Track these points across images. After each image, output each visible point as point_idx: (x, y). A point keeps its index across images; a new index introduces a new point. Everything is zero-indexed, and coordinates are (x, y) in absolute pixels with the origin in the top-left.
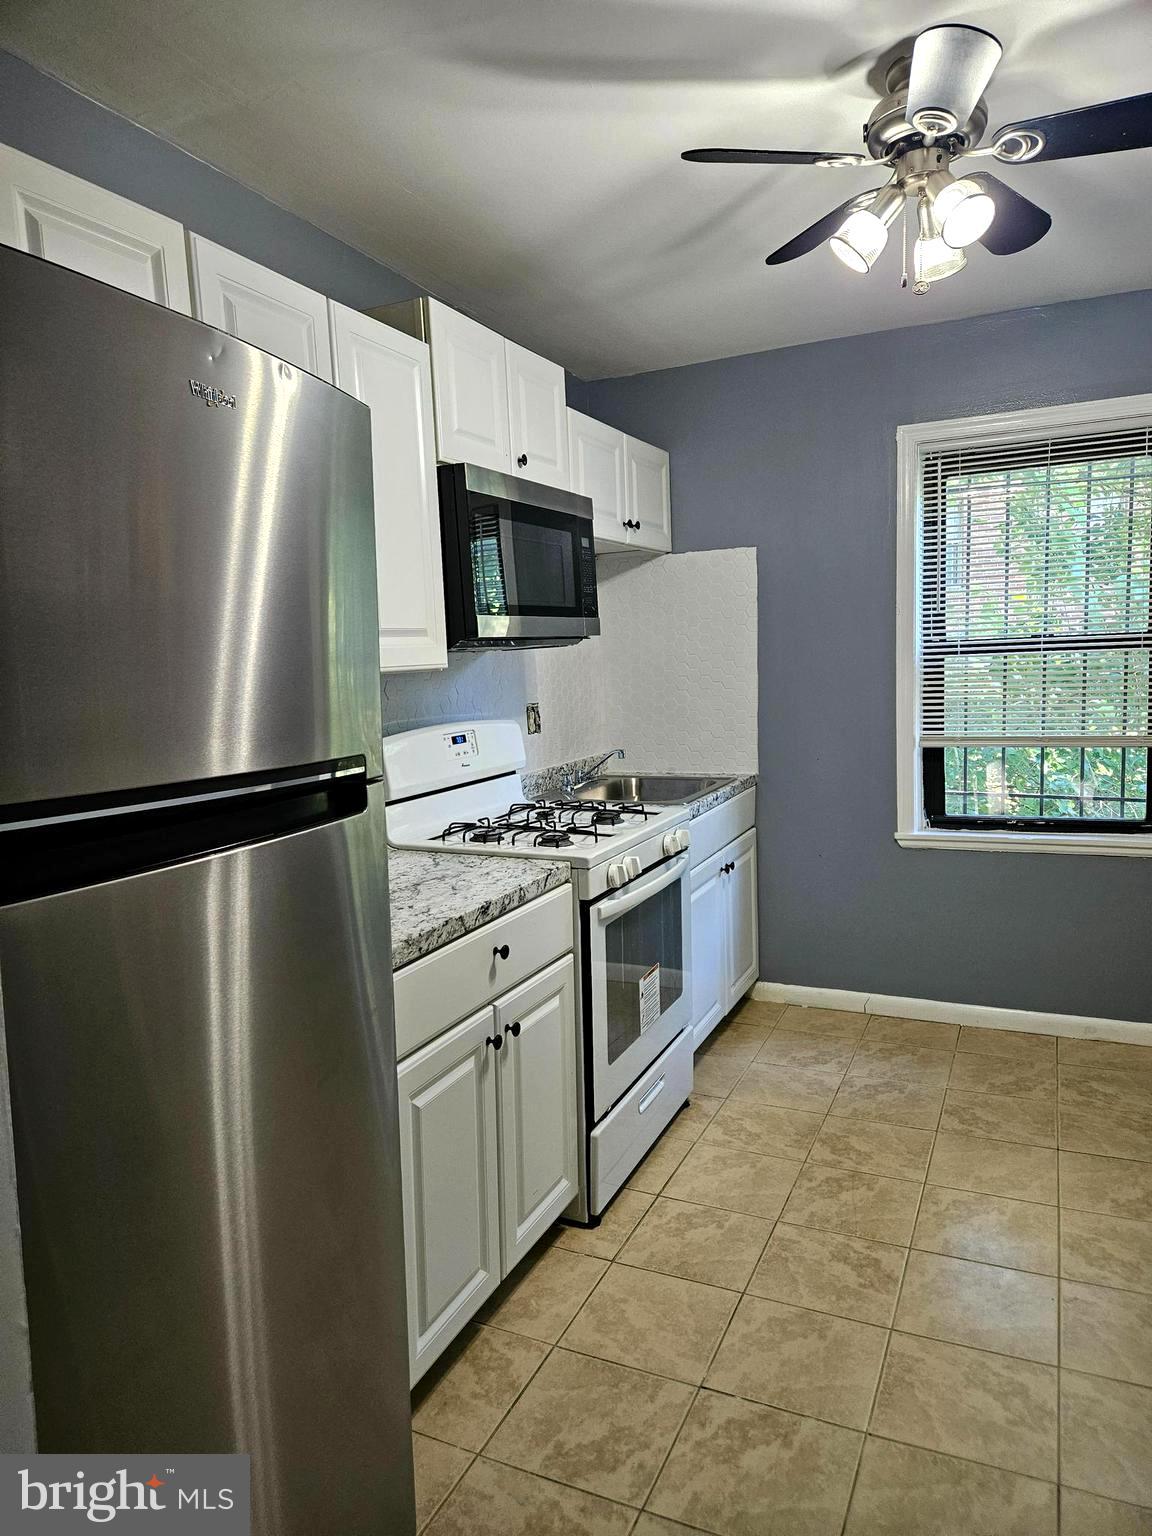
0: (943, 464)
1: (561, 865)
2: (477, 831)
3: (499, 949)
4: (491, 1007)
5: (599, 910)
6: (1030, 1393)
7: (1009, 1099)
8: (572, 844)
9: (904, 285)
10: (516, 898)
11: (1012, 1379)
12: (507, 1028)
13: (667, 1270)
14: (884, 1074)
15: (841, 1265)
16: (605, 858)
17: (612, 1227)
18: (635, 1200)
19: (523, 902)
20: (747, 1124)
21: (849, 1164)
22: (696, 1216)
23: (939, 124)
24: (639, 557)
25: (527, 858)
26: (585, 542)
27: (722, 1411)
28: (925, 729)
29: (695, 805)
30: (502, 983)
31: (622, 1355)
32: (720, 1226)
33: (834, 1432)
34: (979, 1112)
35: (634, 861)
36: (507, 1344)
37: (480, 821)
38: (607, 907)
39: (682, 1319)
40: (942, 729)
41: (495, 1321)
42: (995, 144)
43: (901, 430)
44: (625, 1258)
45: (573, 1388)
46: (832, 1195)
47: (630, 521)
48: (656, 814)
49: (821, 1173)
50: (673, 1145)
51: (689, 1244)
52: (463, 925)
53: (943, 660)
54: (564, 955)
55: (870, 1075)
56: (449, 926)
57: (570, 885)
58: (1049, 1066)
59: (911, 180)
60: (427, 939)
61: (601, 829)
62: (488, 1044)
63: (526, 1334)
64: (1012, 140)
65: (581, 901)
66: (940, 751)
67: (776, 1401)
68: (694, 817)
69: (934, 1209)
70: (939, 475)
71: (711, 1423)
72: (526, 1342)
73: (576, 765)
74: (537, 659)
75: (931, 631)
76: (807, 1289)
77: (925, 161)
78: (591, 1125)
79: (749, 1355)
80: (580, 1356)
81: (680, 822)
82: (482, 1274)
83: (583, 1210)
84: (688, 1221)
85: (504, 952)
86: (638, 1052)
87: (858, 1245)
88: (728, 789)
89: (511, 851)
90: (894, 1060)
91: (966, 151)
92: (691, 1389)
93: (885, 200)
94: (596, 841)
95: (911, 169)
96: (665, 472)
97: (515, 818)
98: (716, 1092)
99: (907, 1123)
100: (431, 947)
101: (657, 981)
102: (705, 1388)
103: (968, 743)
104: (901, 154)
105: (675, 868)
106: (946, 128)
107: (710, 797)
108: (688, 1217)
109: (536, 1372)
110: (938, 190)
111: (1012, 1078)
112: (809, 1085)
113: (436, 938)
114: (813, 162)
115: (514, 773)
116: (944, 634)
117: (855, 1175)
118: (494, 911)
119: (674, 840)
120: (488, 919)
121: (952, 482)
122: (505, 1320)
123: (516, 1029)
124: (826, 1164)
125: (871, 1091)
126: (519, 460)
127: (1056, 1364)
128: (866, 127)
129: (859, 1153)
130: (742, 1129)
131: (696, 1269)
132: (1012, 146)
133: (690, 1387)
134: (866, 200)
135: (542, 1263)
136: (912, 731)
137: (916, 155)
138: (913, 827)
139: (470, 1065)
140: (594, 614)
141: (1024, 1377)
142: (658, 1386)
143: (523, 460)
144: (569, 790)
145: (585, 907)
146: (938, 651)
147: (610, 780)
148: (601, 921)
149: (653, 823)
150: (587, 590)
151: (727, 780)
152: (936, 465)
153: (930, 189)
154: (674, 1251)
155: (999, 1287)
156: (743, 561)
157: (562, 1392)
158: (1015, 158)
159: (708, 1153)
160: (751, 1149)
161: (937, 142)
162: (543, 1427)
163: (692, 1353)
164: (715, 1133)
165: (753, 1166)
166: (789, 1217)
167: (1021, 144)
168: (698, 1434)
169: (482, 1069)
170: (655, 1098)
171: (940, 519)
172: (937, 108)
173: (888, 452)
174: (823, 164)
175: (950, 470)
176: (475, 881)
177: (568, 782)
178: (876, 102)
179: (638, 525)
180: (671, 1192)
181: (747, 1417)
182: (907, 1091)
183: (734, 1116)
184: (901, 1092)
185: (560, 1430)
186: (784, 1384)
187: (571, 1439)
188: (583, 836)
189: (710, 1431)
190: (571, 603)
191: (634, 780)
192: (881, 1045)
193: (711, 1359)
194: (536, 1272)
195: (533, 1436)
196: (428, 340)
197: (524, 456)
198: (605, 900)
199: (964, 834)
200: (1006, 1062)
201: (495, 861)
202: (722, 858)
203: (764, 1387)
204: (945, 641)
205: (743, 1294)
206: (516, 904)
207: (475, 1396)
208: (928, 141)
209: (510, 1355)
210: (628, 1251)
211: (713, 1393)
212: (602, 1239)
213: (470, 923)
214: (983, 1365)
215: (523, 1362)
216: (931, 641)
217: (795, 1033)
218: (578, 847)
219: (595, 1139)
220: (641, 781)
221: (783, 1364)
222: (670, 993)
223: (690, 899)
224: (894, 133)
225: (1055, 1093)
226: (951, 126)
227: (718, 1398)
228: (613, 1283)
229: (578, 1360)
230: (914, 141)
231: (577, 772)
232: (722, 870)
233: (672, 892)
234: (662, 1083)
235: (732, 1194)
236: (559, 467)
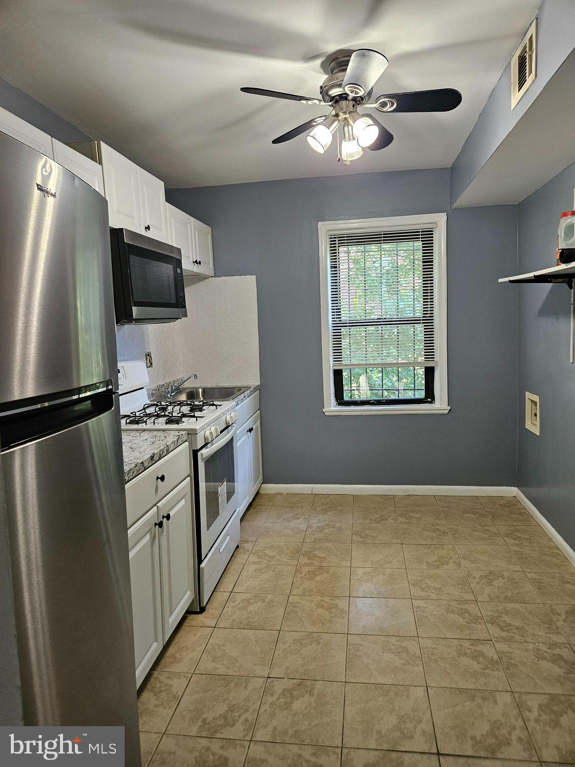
0: (339, 240)
1: (183, 433)
2: (131, 419)
3: (159, 477)
4: (156, 507)
5: (202, 454)
6: (409, 650)
7: (379, 525)
8: (184, 422)
9: (339, 161)
10: (165, 451)
11: (401, 645)
12: (163, 517)
13: (242, 626)
14: (325, 520)
15: (321, 609)
16: (203, 428)
17: (211, 611)
18: (220, 597)
19: (168, 452)
20: (267, 552)
21: (316, 563)
22: (251, 599)
23: (356, 91)
24: (199, 278)
25: (164, 430)
26: (179, 270)
27: (279, 686)
28: (334, 361)
29: (236, 400)
30: (161, 493)
31: (228, 671)
32: (263, 601)
33: (331, 685)
34: (368, 532)
35: (216, 429)
36: (168, 678)
37: (131, 413)
38: (205, 453)
39: (253, 648)
40: (342, 361)
41: (160, 667)
42: (376, 103)
43: (320, 224)
44: (221, 625)
45: (206, 692)
46: (311, 579)
47: (196, 261)
48: (221, 405)
49: (305, 570)
50: (235, 567)
51: (250, 612)
52: (143, 466)
53: (341, 329)
54: (185, 479)
55: (319, 522)
56: (137, 467)
57: (188, 443)
58: (393, 508)
59: (342, 114)
60: (128, 474)
61: (197, 414)
62: (155, 526)
63: (177, 671)
64: (384, 102)
65: (193, 450)
66: (341, 371)
67: (303, 676)
68: (237, 406)
69: (356, 577)
70: (337, 245)
71: (275, 693)
72: (178, 675)
73: (170, 383)
74: (149, 328)
75: (336, 316)
76: (308, 623)
77: (347, 106)
78: (200, 561)
79: (288, 658)
80: (207, 676)
81: (232, 409)
82: (155, 644)
83: (197, 605)
84: (248, 602)
85: (162, 478)
86: (218, 523)
87: (327, 599)
88: (248, 392)
89: (153, 427)
90: (328, 513)
91: (363, 104)
92: (263, 679)
93: (330, 122)
94: (197, 420)
95: (342, 109)
96: (210, 237)
97: (148, 411)
98: (250, 539)
99: (338, 541)
100: (130, 478)
101: (225, 487)
102: (270, 678)
103: (351, 367)
104: (337, 102)
105: (232, 431)
106: (359, 93)
107: (242, 396)
108: (248, 600)
109: (186, 688)
110: (354, 121)
111: (378, 516)
112: (293, 530)
113: (131, 473)
114: (300, 100)
115: (143, 388)
116: (341, 318)
117: (320, 567)
118: (156, 458)
119: (231, 417)
120: (154, 462)
121: (341, 249)
122: (165, 666)
123: (168, 517)
124: (306, 565)
125: (321, 529)
126: (146, 228)
127: (417, 636)
128: (321, 87)
129: (320, 558)
130: (266, 555)
131: (256, 623)
132: (384, 105)
133: (263, 678)
134: (319, 120)
135: (179, 634)
136: (329, 362)
137: (344, 103)
138: (331, 407)
139: (147, 538)
140: (184, 307)
141: (405, 643)
142: (247, 682)
143: (148, 228)
144: (169, 396)
145: (195, 453)
146: (338, 325)
147: (188, 391)
148: (202, 459)
149: (220, 410)
150: (181, 294)
151: (247, 388)
152: (335, 241)
153: (351, 119)
154: (244, 617)
155: (388, 607)
156: (249, 282)
157: (201, 694)
158: (385, 110)
159: (252, 568)
160: (272, 563)
161: (354, 99)
162: (195, 713)
163: (261, 663)
164: (253, 558)
165: (274, 571)
166: (295, 592)
167: (387, 104)
168: (270, 699)
169: (153, 539)
170: (225, 544)
171: (338, 266)
172: (355, 84)
173: (314, 233)
174: (304, 102)
175: (342, 244)
176: (141, 444)
177: (169, 392)
178: (327, 76)
179: (200, 263)
180: (236, 590)
181: (292, 686)
182: (336, 527)
183: (261, 549)
184: (333, 527)
185: (203, 713)
186: (305, 668)
187: (209, 716)
188: (188, 418)
189: (275, 697)
190: (173, 301)
191: (200, 390)
192: (321, 508)
193: (270, 664)
194: (176, 640)
195: (190, 718)
196: (100, 163)
197: (148, 226)
198: (204, 449)
199: (352, 408)
200: (375, 509)
201: (148, 433)
202: (247, 426)
203: (297, 671)
204: (341, 321)
205: (280, 631)
206: (165, 453)
207: (155, 706)
208: (350, 98)
209: (170, 682)
210: (221, 621)
211: (275, 679)
212: (207, 617)
213: (146, 464)
214: (388, 642)
215: (178, 685)
216: (335, 321)
217: (283, 506)
218: (188, 424)
219: (203, 568)
220: (204, 390)
221: (304, 659)
222: (230, 494)
223: (237, 444)
224: (335, 92)
225: (397, 520)
226: (361, 93)
227: (277, 681)
228: (217, 638)
229: (206, 678)
230: (343, 97)
231: (172, 387)
232: (248, 431)
233: (230, 444)
234: (228, 537)
235: (267, 586)
236: (164, 232)
